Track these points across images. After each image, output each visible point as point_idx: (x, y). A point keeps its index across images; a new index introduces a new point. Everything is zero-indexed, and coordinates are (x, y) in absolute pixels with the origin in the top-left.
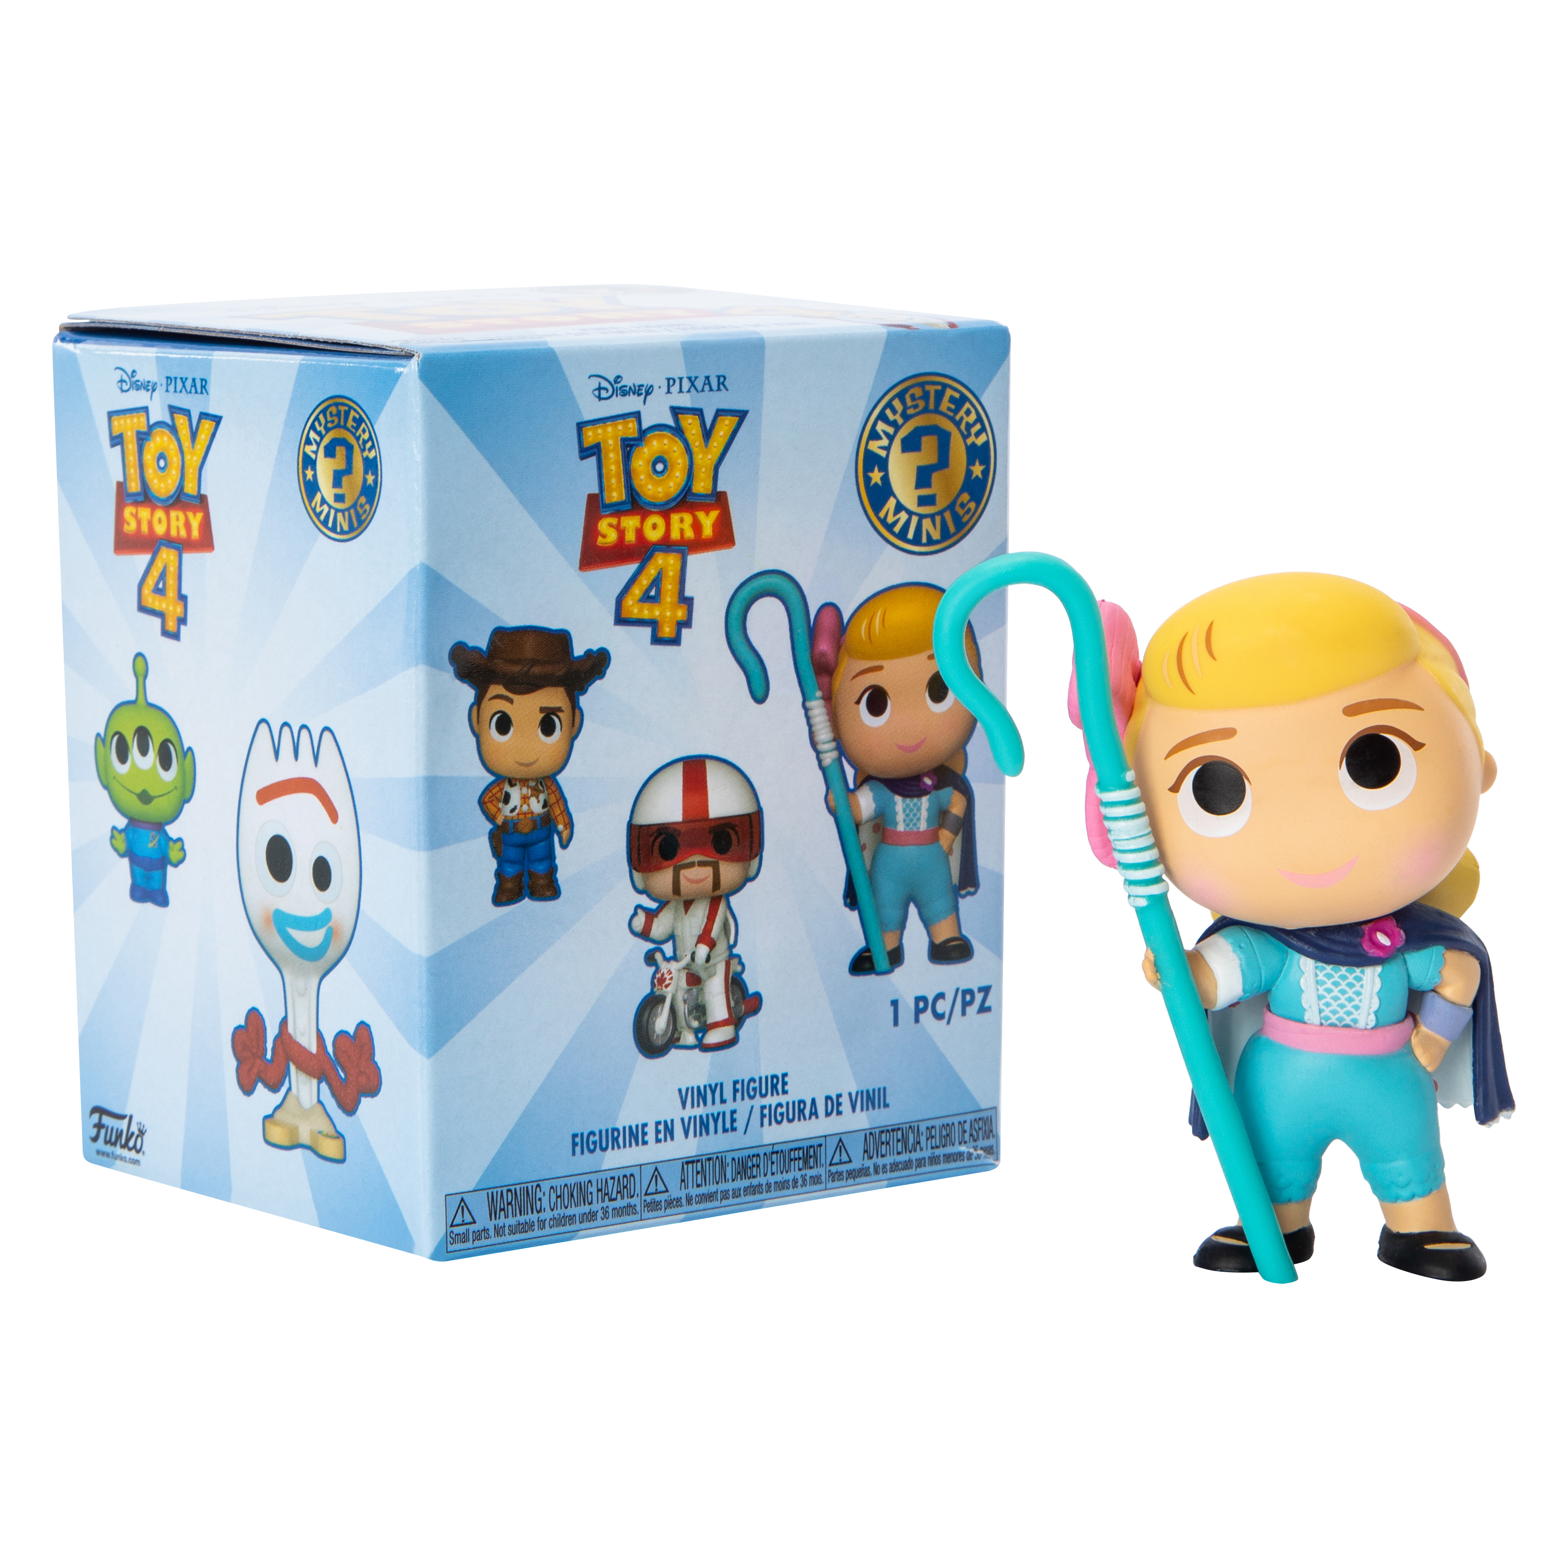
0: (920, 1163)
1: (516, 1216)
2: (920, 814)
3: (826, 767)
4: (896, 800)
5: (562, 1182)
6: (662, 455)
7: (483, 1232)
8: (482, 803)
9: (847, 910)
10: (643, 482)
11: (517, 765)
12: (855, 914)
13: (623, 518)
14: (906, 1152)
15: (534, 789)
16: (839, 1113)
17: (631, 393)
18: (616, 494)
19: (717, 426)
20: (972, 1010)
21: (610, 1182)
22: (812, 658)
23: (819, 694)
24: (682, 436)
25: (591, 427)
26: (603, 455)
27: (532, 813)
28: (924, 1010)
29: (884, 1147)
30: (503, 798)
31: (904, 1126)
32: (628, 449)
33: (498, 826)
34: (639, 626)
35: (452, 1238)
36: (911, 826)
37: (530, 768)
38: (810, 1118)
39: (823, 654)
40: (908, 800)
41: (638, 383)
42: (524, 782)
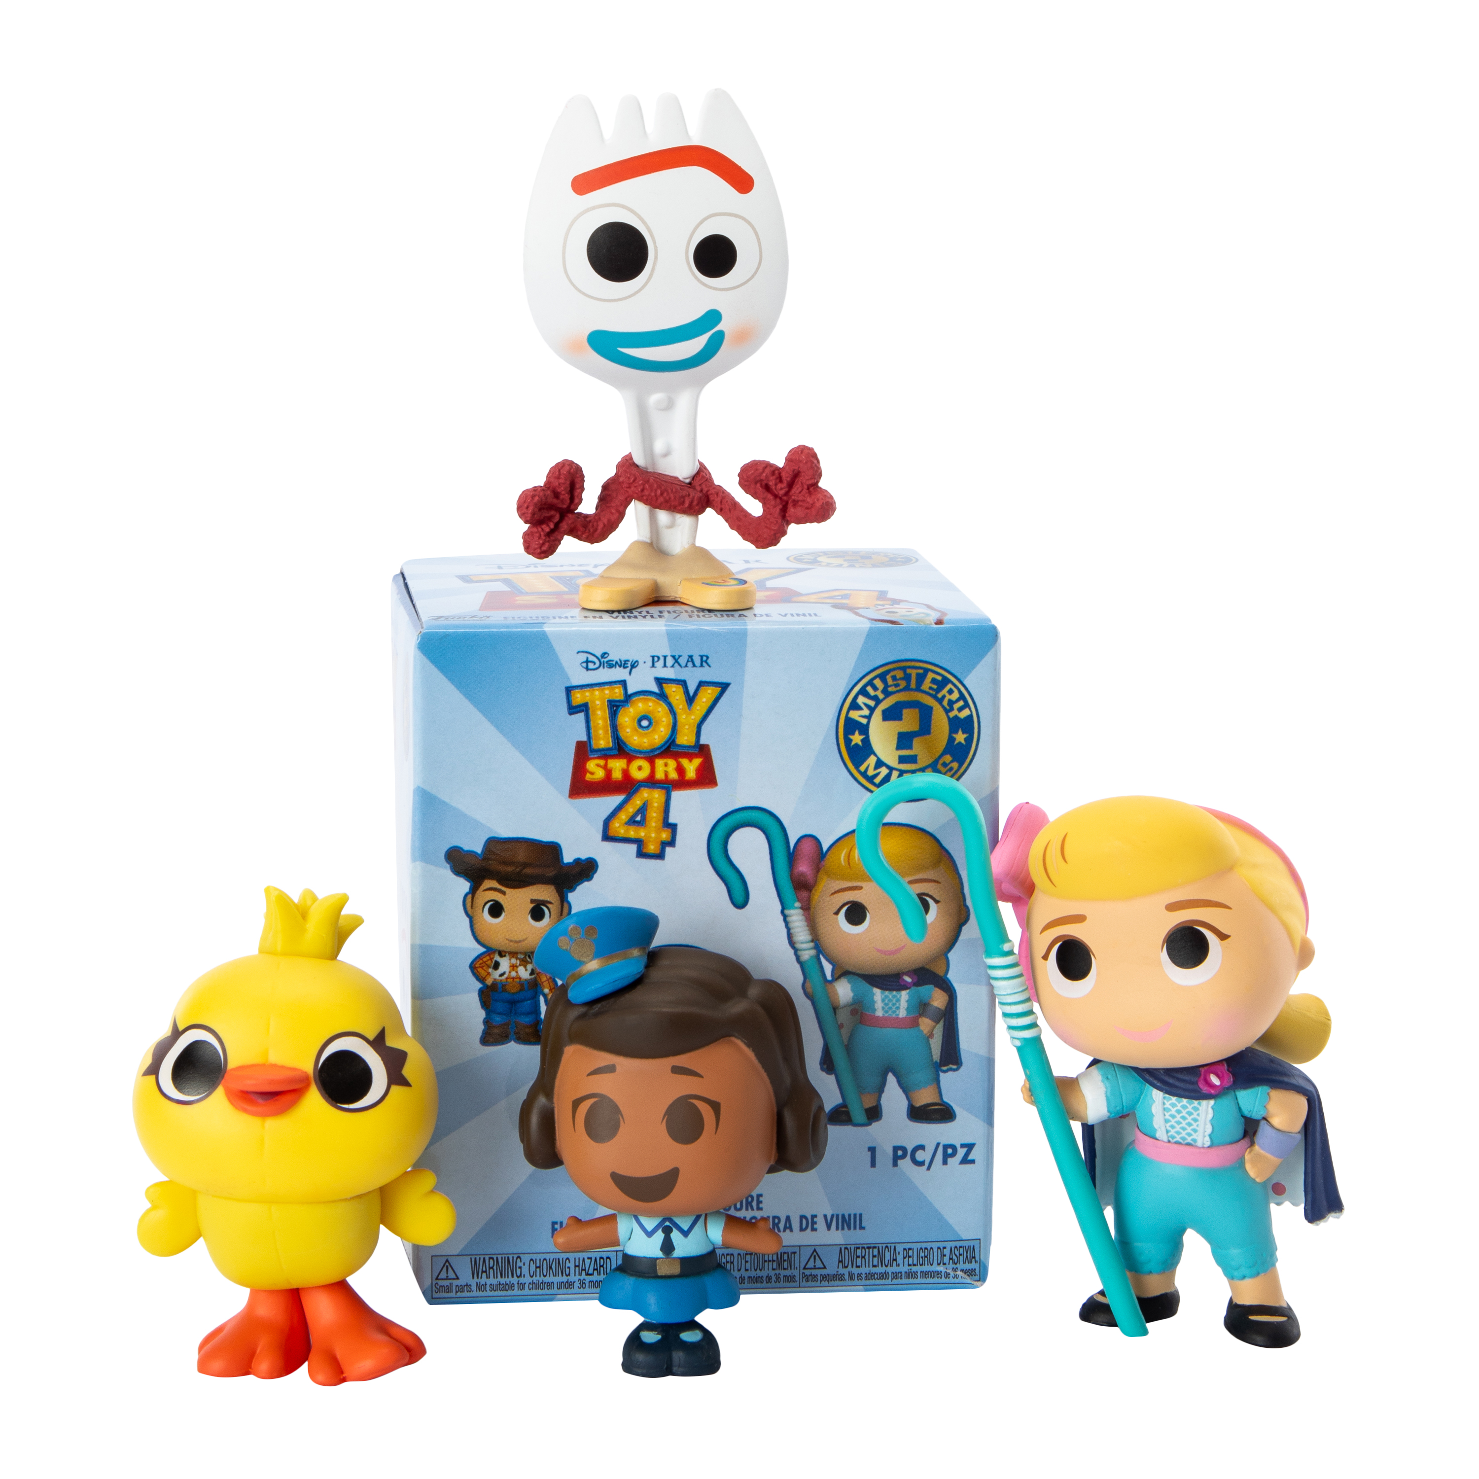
0: (896, 1276)
1: (497, 1277)
2: (900, 1004)
3: (804, 962)
4: (874, 992)
5: (542, 1256)
6: (647, 714)
7: (466, 1287)
8: (473, 967)
9: (824, 1074)
10: (628, 734)
11: (507, 942)
12: (833, 1077)
13: (610, 761)
14: (882, 1266)
15: (523, 960)
16: (814, 1229)
17: (617, 666)
18: (603, 741)
19: (700, 694)
20: (954, 1162)
21: (587, 1262)
22: (791, 876)
23: (798, 904)
24: (666, 701)
25: (579, 690)
26: (590, 713)
27: (520, 978)
28: (903, 1157)
29: (859, 1260)
30: (493, 965)
31: (880, 1246)
32: (615, 708)
33: (487, 986)
34: (625, 843)
35: (437, 1288)
36: (890, 1013)
37: (520, 944)
38: (784, 1231)
39: (802, 874)
40: (887, 993)
41: (623, 659)
42: (513, 954)
